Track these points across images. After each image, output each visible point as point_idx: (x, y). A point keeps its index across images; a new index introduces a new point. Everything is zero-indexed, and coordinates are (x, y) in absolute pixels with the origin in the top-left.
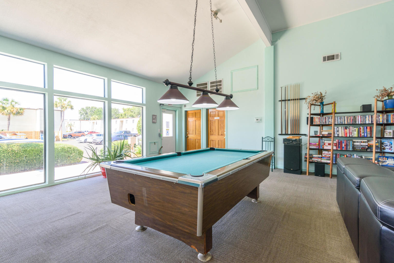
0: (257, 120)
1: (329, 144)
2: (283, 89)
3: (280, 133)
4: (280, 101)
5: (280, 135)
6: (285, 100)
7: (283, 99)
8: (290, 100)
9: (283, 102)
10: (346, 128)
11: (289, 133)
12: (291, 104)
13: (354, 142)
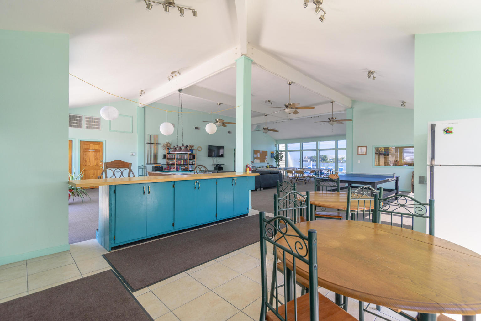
0: (132, 154)
1: (173, 168)
2: (149, 136)
3: (147, 163)
4: (147, 143)
5: (146, 164)
6: (150, 143)
7: (149, 142)
8: (152, 143)
9: (149, 144)
10: (179, 160)
11: (152, 163)
12: (153, 145)
13: (181, 167)
